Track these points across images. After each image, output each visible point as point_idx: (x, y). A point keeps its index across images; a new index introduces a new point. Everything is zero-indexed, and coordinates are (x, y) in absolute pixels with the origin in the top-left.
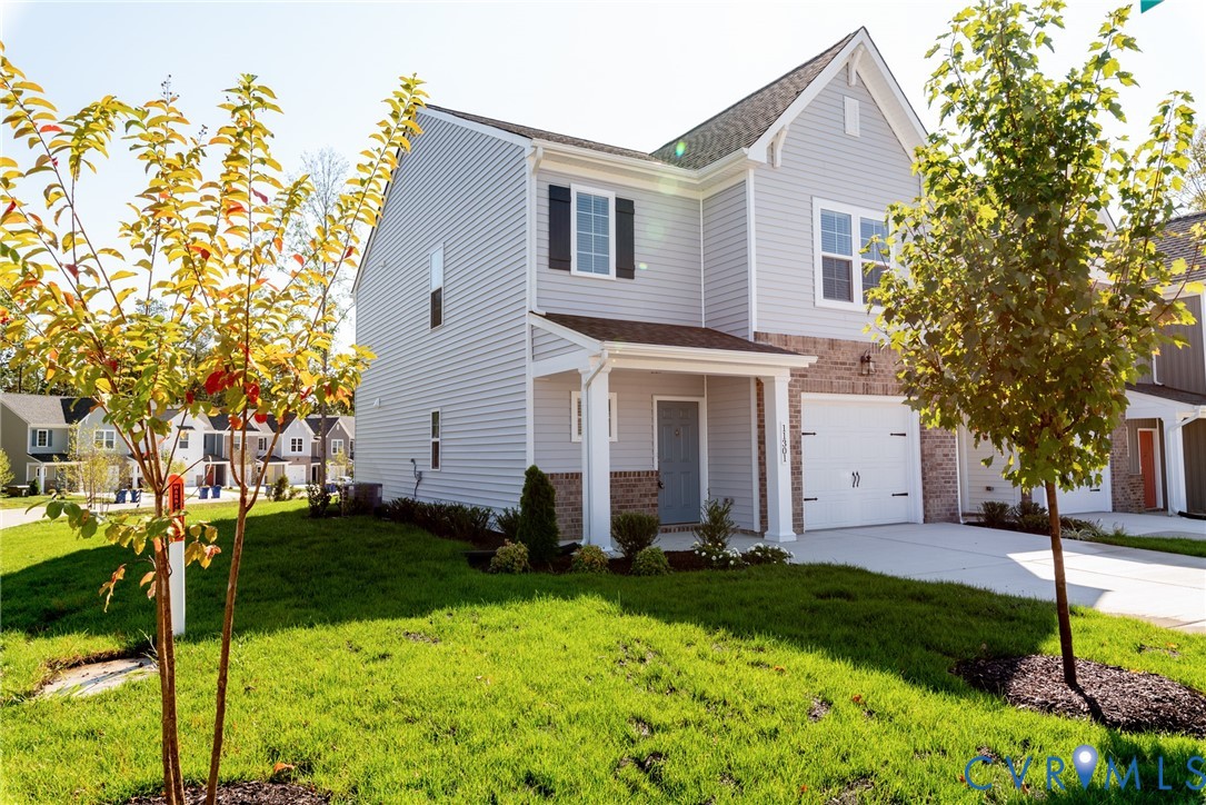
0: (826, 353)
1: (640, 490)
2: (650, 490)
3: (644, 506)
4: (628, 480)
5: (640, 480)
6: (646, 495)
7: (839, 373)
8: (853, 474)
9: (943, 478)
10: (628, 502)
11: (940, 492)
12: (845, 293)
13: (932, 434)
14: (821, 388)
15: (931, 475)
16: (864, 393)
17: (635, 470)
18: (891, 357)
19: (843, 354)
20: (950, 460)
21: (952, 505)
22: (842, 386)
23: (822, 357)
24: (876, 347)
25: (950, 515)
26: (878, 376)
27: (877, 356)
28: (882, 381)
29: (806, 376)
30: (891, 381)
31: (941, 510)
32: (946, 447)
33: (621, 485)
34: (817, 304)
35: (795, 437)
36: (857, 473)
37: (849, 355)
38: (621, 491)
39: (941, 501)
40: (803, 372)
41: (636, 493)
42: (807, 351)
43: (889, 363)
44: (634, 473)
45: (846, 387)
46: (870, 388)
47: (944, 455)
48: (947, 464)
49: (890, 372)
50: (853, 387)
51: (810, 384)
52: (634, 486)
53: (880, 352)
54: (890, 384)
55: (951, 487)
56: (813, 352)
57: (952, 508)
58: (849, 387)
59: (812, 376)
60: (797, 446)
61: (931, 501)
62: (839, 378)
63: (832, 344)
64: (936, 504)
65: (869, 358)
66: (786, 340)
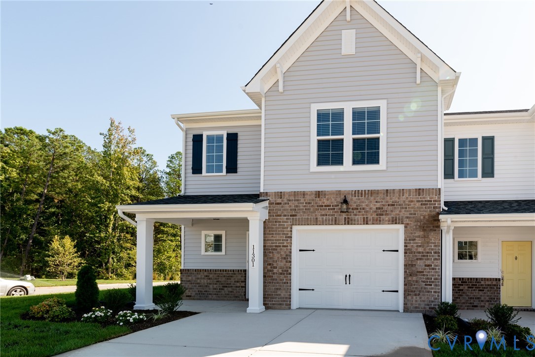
0: (313, 200)
1: (234, 279)
2: (240, 279)
3: (237, 287)
4: (228, 274)
5: (234, 274)
6: (238, 282)
7: (323, 213)
8: (346, 276)
9: (424, 282)
10: (228, 284)
11: (420, 291)
12: (339, 160)
13: (414, 250)
14: (307, 222)
15: (410, 279)
16: (345, 224)
17: (232, 268)
18: (372, 198)
19: (328, 200)
20: (433, 269)
21: (432, 302)
22: (326, 220)
23: (309, 203)
24: (358, 193)
25: (430, 308)
26: (359, 212)
27: (359, 199)
28: (363, 215)
29: (296, 215)
30: (371, 215)
31: (419, 304)
32: (428, 259)
33: (224, 276)
34: (312, 170)
35: (285, 252)
36: (350, 276)
37: (333, 200)
38: (224, 279)
39: (420, 298)
40: (293, 214)
41: (232, 280)
42: (298, 200)
43: (371, 202)
44: (231, 270)
45: (329, 220)
46: (352, 220)
47: (426, 266)
48: (429, 272)
49: (371, 209)
50: (336, 221)
51: (299, 220)
52: (231, 277)
53: (362, 196)
54: (370, 217)
55: (432, 289)
56: (302, 200)
57: (433, 304)
58: (332, 220)
59: (301, 216)
60: (288, 258)
61: (409, 298)
62: (323, 215)
63: (319, 194)
64: (415, 300)
65: (345, 201)
66: (280, 195)
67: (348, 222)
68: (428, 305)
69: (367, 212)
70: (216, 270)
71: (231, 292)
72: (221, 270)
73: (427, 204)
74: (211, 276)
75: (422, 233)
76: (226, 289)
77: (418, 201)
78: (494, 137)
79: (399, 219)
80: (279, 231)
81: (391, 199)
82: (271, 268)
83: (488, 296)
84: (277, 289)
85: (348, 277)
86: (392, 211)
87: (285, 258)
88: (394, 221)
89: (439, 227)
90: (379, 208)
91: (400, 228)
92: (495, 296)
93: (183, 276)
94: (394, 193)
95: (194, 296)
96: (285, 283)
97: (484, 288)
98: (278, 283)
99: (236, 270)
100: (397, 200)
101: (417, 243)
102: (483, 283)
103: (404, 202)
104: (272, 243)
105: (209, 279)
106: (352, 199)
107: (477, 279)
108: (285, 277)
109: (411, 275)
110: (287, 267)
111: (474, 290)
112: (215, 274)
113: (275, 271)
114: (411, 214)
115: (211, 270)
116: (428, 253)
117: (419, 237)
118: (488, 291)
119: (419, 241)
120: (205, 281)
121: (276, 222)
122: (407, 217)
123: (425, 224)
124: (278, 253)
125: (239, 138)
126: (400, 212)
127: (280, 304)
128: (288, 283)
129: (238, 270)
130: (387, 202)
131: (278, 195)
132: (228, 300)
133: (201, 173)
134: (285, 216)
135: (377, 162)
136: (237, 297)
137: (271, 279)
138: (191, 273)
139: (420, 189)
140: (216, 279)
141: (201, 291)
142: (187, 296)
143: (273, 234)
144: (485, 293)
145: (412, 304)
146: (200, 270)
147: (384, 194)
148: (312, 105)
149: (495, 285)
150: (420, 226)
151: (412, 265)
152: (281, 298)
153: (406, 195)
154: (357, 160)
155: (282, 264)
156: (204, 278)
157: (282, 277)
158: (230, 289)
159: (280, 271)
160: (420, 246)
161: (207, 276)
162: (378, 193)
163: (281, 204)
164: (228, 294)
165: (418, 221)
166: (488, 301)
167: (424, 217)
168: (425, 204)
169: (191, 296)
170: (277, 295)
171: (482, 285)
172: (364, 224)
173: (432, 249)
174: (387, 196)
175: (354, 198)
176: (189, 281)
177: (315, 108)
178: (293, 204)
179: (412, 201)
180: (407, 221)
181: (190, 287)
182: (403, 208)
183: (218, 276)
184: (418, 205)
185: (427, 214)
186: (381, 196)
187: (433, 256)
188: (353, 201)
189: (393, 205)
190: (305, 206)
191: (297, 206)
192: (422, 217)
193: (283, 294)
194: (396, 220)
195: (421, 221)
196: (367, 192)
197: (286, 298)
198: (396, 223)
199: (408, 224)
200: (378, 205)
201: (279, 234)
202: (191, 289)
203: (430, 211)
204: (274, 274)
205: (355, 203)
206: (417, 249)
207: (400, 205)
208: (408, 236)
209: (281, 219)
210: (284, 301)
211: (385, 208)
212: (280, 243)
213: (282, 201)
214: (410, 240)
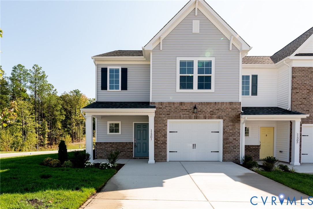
0: (178, 107)
3: (128, 151)
4: (123, 145)
5: (127, 145)
6: (129, 149)
7: (184, 113)
8: (193, 145)
9: (233, 147)
10: (123, 150)
11: (231, 151)
12: (191, 87)
13: (228, 132)
14: (175, 118)
15: (226, 145)
16: (195, 119)
17: (126, 142)
18: (208, 106)
19: (186, 106)
20: (237, 141)
21: (237, 156)
22: (185, 117)
23: (177, 108)
24: (201, 103)
25: (235, 159)
26: (202, 113)
27: (202, 107)
28: (204, 114)
29: (170, 114)
30: (208, 114)
31: (230, 158)
32: (235, 136)
33: (121, 146)
34: (177, 91)
35: (164, 133)
36: (195, 144)
37: (189, 107)
38: (121, 147)
39: (231, 155)
40: (168, 113)
41: (126, 148)
42: (171, 107)
43: (207, 108)
44: (125, 143)
45: (187, 117)
46: (198, 117)
47: (233, 139)
48: (235, 142)
49: (207, 111)
50: (190, 117)
51: (171, 117)
52: (125, 146)
53: (203, 105)
54: (207, 116)
55: (236, 150)
56: (173, 107)
57: (237, 157)
58: (188, 117)
59: (172, 114)
60: (165, 136)
61: (226, 154)
62: (184, 114)
63: (181, 104)
64: (228, 156)
65: (195, 108)
66: (162, 103)
67: (196, 118)
68: (234, 158)
69: (206, 113)
70: (116, 143)
71: (125, 154)
72: (119, 143)
73: (234, 110)
74: (113, 146)
75: (232, 123)
76: (122, 153)
77: (230, 108)
78: (257, 75)
79: (221, 117)
80: (161, 122)
81: (217, 107)
82: (157, 141)
83: (254, 154)
84: (160, 152)
85: (194, 145)
86: (218, 113)
87: (164, 136)
88: (219, 118)
89: (240, 120)
90: (212, 111)
91: (221, 121)
92: (257, 154)
93: (97, 146)
94: (219, 104)
95: (104, 157)
96: (164, 148)
97: (252, 150)
98: (160, 148)
99: (128, 142)
100: (220, 107)
101: (229, 128)
102: (251, 147)
103: (224, 108)
104: (157, 128)
105: (113, 147)
106: (198, 107)
107: (249, 146)
108: (164, 145)
109: (226, 144)
110: (165, 141)
111: (247, 151)
112: (116, 145)
113: (159, 142)
114: (227, 114)
115: (113, 143)
116: (234, 133)
117: (230, 125)
118: (254, 151)
119: (230, 127)
120: (110, 148)
121: (159, 117)
122: (225, 116)
123: (233, 119)
124: (160, 133)
125: (128, 71)
126: (222, 113)
127: (162, 159)
128: (165, 148)
129: (129, 143)
130: (215, 108)
131: (160, 104)
132: (123, 158)
133: (107, 89)
134: (164, 114)
135: (210, 88)
136: (128, 157)
137: (157, 147)
138: (102, 145)
139: (231, 102)
140: (116, 147)
141: (108, 154)
142: (100, 157)
143: (157, 124)
144: (252, 153)
145: (227, 158)
146: (108, 143)
147: (214, 104)
148: (177, 58)
149: (257, 149)
150: (231, 120)
151: (227, 139)
152: (162, 156)
153: (225, 105)
154: (200, 87)
155: (163, 139)
156: (109, 147)
157: (162, 145)
158: (124, 153)
159: (162, 142)
160: (231, 130)
161: (111, 146)
162: (211, 104)
163: (162, 108)
164: (123, 156)
165: (230, 118)
166: (254, 156)
167: (233, 116)
168: (233, 110)
169: (102, 157)
170: (160, 155)
171: (251, 149)
172: (204, 119)
173: (237, 131)
174: (215, 105)
175: (199, 106)
176: (101, 149)
177: (179, 59)
178: (168, 109)
179: (227, 108)
180: (225, 118)
181: (101, 152)
182: (223, 111)
183: (118, 146)
184: (230, 110)
185: (234, 114)
186: (213, 105)
187: (237, 135)
188: (199, 107)
189: (218, 110)
190: (174, 110)
191: (170, 110)
192: (232, 116)
193: (163, 154)
194: (220, 117)
195: (231, 118)
196: (206, 103)
197: (165, 156)
198: (220, 119)
199: (225, 119)
200: (211, 110)
201: (161, 124)
202: (102, 153)
203: (236, 113)
204: (158, 144)
205: (200, 108)
206: (229, 131)
207: (221, 110)
208: (225, 125)
209: (162, 116)
210: (164, 158)
211: (215, 111)
212: (162, 128)
213: (162, 107)
214: (226, 127)
